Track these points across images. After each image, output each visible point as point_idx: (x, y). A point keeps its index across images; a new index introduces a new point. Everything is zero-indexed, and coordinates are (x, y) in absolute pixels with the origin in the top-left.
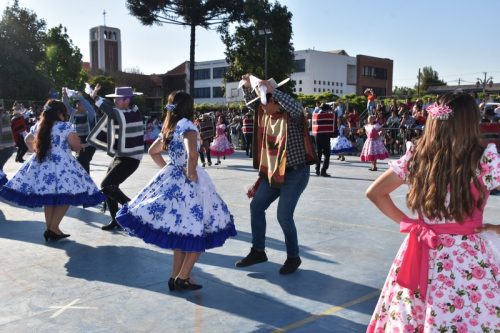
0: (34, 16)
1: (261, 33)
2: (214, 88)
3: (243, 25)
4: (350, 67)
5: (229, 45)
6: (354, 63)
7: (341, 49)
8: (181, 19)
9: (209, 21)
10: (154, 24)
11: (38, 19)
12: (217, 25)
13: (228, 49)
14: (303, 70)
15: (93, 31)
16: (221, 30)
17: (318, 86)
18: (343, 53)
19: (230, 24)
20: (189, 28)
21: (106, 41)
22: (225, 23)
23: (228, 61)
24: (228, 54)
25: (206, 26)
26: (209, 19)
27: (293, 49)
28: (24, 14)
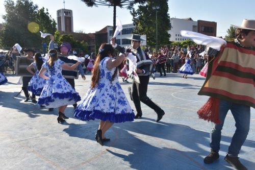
0: (32, 3)
1: (154, 8)
2: (122, 40)
4: (194, 27)
5: (134, 16)
8: (108, 3)
9: (122, 4)
10: (94, 6)
11: (34, 4)
12: (127, 5)
13: (134, 18)
15: (59, 12)
16: (129, 8)
17: (177, 37)
19: (134, 4)
21: (65, 17)
22: (132, 4)
23: (134, 25)
24: (134, 21)
25: (121, 6)
26: (123, 2)
27: (169, 17)
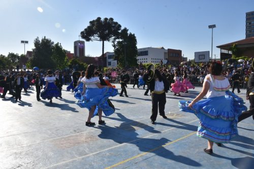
3: (121, 40)
4: (165, 53)
6: (167, 52)
7: (162, 47)
10: (90, 41)
11: (52, 41)
14: (147, 55)
17: (153, 60)
18: (163, 48)
20: (102, 42)
25: (109, 40)
28: (47, 40)
